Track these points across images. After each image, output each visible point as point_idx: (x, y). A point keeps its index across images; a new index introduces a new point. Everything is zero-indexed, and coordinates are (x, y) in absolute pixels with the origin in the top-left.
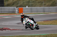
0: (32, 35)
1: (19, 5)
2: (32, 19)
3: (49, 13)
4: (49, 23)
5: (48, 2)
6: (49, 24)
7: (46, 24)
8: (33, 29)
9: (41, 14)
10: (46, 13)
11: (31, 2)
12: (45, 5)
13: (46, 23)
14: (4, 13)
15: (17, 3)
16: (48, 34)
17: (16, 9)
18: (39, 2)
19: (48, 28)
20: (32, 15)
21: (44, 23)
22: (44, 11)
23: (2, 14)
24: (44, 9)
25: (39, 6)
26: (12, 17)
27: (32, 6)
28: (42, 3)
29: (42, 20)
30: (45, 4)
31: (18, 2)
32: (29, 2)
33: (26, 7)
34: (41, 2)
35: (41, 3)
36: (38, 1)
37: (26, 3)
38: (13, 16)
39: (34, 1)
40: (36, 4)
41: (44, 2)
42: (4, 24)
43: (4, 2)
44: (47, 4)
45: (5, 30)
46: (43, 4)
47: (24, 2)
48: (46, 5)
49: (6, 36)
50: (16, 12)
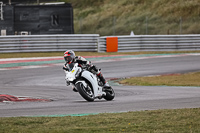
5: (194, 21)
11: (148, 22)
12: (185, 30)
17: (98, 40)
22: (177, 47)
24: (177, 40)
28: (178, 22)
30: (185, 28)
32: (142, 20)
33: (129, 34)
34: (175, 21)
36: (166, 19)
37: (133, 23)
44: (192, 26)
45: (1, 101)
46: (181, 25)
47: (128, 22)
48: (189, 30)
50: (98, 50)
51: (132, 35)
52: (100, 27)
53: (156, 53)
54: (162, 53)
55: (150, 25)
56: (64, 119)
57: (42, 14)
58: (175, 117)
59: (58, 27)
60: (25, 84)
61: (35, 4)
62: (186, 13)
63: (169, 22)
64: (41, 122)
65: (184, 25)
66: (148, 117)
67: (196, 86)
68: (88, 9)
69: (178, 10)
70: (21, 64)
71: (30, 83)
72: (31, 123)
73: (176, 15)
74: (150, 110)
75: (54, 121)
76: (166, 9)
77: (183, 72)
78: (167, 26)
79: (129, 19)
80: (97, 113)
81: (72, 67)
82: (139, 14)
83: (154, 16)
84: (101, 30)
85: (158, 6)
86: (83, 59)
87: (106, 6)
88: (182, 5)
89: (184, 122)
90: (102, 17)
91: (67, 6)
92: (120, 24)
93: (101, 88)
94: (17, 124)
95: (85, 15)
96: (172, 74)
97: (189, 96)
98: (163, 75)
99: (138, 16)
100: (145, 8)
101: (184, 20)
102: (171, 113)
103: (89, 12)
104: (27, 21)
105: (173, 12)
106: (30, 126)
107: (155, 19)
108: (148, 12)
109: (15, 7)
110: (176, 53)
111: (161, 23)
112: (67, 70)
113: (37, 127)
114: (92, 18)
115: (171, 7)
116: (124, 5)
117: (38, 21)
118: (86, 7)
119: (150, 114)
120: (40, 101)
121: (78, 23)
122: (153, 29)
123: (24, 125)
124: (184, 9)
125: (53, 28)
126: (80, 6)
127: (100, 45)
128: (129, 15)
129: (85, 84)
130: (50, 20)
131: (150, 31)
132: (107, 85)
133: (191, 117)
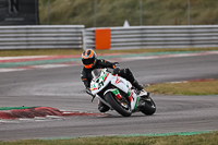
0: (145, 135)
1: (95, 17)
2: (127, 75)
3: (209, 49)
4: (210, 88)
5: (206, 6)
6: (210, 93)
7: (197, 94)
8: (128, 115)
9: (181, 55)
10: (200, 50)
12: (194, 19)
13: (198, 88)
14: (37, 49)
15: (90, 9)
16: (208, 131)
17: (84, 34)
18: (172, 8)
19: (206, 107)
20: (144, 58)
21: (192, 90)
22: (192, 43)
23: (30, 52)
24: (190, 33)
25: (173, 20)
26: (69, 63)
27: (145, 20)
28: (185, 9)
29: (184, 76)
30: (195, 16)
31: (93, 5)
32: (133, 6)
33: (122, 25)
34: (179, 6)
35: (180, 10)
36: (168, 4)
37: (122, 10)
38: (73, 60)
39: (152, 4)
40: (160, 15)
41: (192, 5)
42: (37, 91)
43: (40, 8)
44: (204, 14)
45: (44, 115)
46: (189, 12)
47: (114, 8)
49: (47, 139)
50: (83, 47)
51: (126, 26)
52: (74, 15)
53: (166, 50)
55: (146, 12)
59: (18, 16)
78: (169, 14)
92: (103, 11)
125: (11, 16)
127: (87, 40)
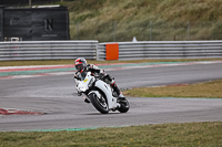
5: (203, 26)
11: (152, 27)
12: (193, 35)
15: (111, 28)
17: (97, 47)
28: (186, 27)
30: (193, 33)
31: (113, 25)
32: (145, 25)
33: (131, 40)
34: (182, 25)
36: (173, 24)
44: (202, 31)
46: (189, 30)
47: (130, 27)
48: (197, 36)
50: (97, 58)
51: (135, 41)
52: (98, 32)
53: (161, 61)
54: (168, 61)
55: (154, 30)
56: (59, 134)
57: (34, 18)
58: (182, 132)
59: (52, 33)
60: (15, 96)
61: (26, 7)
62: (195, 17)
63: (176, 27)
64: (33, 137)
65: (192, 30)
66: (152, 132)
67: (206, 97)
68: (86, 13)
69: (186, 13)
70: (11, 73)
71: (22, 95)
72: (22, 138)
73: (183, 19)
74: (154, 124)
75: (48, 137)
76: (172, 13)
77: (191, 82)
78: (173, 32)
79: (131, 23)
80: (95, 128)
81: (84, 76)
82: (142, 18)
83: (159, 20)
84: (100, 36)
85: (163, 9)
86: (96, 67)
87: (105, 9)
88: (191, 8)
89: (193, 137)
90: (101, 22)
91: (63, 8)
92: (121, 29)
93: (115, 99)
94: (7, 139)
95: (82, 19)
96: (179, 85)
97: (197, 109)
98: (169, 85)
99: (141, 21)
100: (149, 11)
101: (192, 25)
102: (178, 128)
103: (87, 16)
104: (18, 26)
105: (180, 16)
106: (21, 142)
107: (160, 23)
108: (152, 16)
109: (5, 10)
110: (183, 61)
111: (166, 28)
112: (79, 79)
113: (29, 142)
114: (91, 23)
115: (178, 11)
116: (126, 8)
117: (30, 26)
118: (83, 10)
119: (154, 128)
120: (32, 114)
121: (74, 28)
122: (158, 34)
123: (14, 140)
124: (192, 13)
125: (47, 33)
126: (77, 10)
127: (99, 52)
128: (131, 19)
129: (99, 95)
130: (43, 24)
131: (154, 37)
132: (121, 96)
133: (200, 132)
